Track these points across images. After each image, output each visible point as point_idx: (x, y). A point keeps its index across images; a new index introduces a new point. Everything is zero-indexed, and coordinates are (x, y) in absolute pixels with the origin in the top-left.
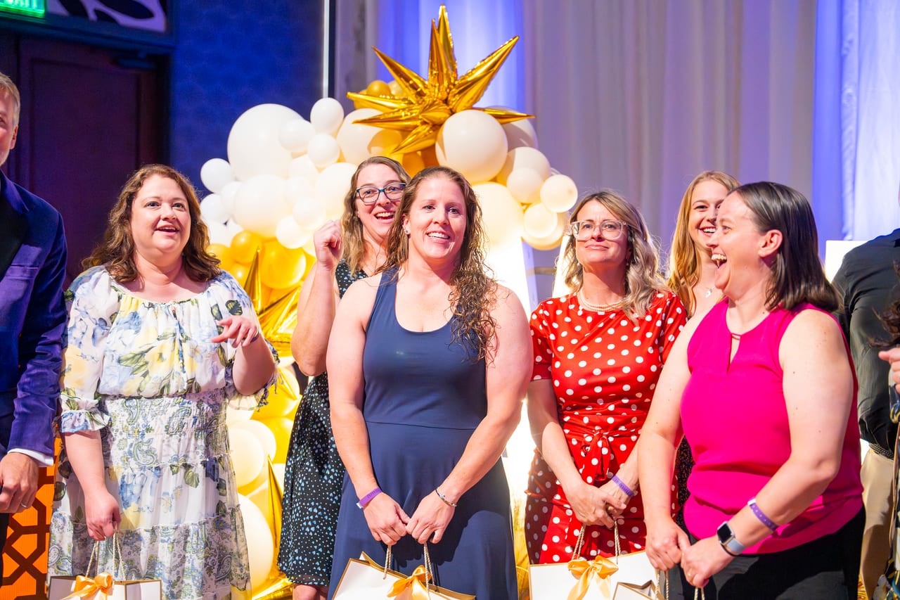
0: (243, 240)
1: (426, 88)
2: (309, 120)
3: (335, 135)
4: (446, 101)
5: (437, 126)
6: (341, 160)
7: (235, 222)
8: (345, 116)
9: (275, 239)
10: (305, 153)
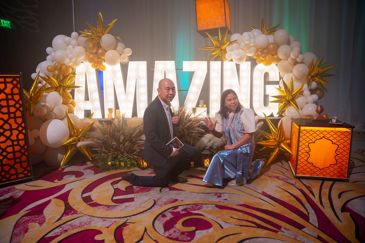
0: (57, 64)
1: (97, 29)
2: (71, 37)
3: (77, 40)
4: (102, 32)
5: (100, 37)
6: (79, 45)
7: (55, 61)
8: (79, 36)
9: (64, 64)
10: (70, 44)
